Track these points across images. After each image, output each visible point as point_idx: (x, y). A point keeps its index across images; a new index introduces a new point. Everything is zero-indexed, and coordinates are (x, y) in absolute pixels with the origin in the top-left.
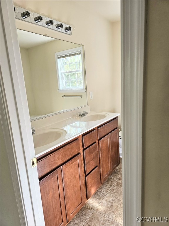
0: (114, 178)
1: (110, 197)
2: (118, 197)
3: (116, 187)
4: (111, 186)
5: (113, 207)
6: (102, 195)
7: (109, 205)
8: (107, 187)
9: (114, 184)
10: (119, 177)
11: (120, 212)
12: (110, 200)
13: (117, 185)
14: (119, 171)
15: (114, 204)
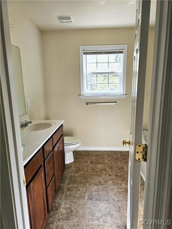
0: (63, 185)
1: (66, 203)
2: (74, 201)
3: (68, 193)
4: (63, 193)
5: (73, 211)
6: (58, 205)
7: (68, 212)
8: (60, 195)
9: (65, 190)
10: (67, 182)
11: (80, 213)
12: (68, 206)
13: (68, 191)
14: (65, 177)
15: (73, 209)
